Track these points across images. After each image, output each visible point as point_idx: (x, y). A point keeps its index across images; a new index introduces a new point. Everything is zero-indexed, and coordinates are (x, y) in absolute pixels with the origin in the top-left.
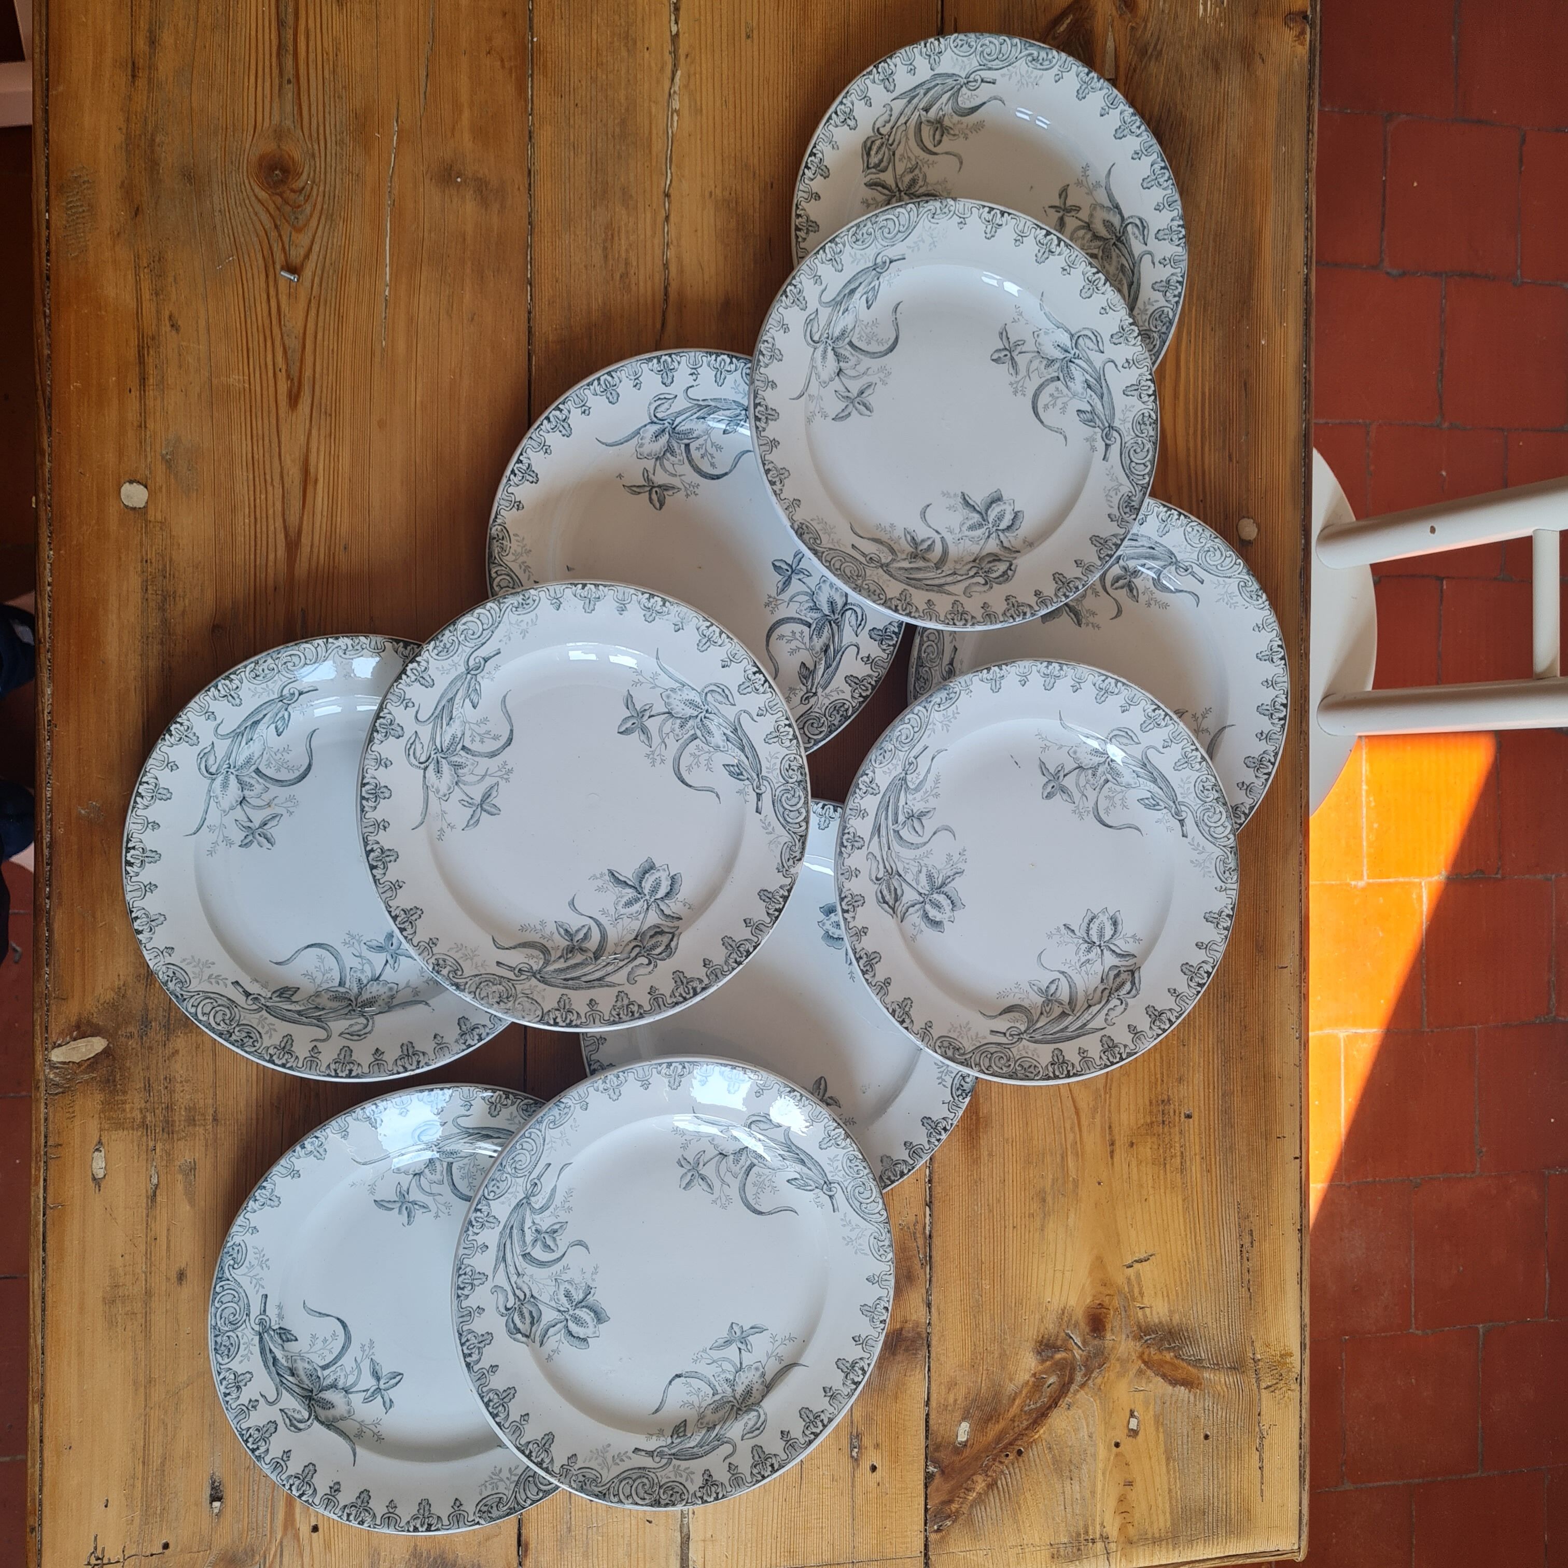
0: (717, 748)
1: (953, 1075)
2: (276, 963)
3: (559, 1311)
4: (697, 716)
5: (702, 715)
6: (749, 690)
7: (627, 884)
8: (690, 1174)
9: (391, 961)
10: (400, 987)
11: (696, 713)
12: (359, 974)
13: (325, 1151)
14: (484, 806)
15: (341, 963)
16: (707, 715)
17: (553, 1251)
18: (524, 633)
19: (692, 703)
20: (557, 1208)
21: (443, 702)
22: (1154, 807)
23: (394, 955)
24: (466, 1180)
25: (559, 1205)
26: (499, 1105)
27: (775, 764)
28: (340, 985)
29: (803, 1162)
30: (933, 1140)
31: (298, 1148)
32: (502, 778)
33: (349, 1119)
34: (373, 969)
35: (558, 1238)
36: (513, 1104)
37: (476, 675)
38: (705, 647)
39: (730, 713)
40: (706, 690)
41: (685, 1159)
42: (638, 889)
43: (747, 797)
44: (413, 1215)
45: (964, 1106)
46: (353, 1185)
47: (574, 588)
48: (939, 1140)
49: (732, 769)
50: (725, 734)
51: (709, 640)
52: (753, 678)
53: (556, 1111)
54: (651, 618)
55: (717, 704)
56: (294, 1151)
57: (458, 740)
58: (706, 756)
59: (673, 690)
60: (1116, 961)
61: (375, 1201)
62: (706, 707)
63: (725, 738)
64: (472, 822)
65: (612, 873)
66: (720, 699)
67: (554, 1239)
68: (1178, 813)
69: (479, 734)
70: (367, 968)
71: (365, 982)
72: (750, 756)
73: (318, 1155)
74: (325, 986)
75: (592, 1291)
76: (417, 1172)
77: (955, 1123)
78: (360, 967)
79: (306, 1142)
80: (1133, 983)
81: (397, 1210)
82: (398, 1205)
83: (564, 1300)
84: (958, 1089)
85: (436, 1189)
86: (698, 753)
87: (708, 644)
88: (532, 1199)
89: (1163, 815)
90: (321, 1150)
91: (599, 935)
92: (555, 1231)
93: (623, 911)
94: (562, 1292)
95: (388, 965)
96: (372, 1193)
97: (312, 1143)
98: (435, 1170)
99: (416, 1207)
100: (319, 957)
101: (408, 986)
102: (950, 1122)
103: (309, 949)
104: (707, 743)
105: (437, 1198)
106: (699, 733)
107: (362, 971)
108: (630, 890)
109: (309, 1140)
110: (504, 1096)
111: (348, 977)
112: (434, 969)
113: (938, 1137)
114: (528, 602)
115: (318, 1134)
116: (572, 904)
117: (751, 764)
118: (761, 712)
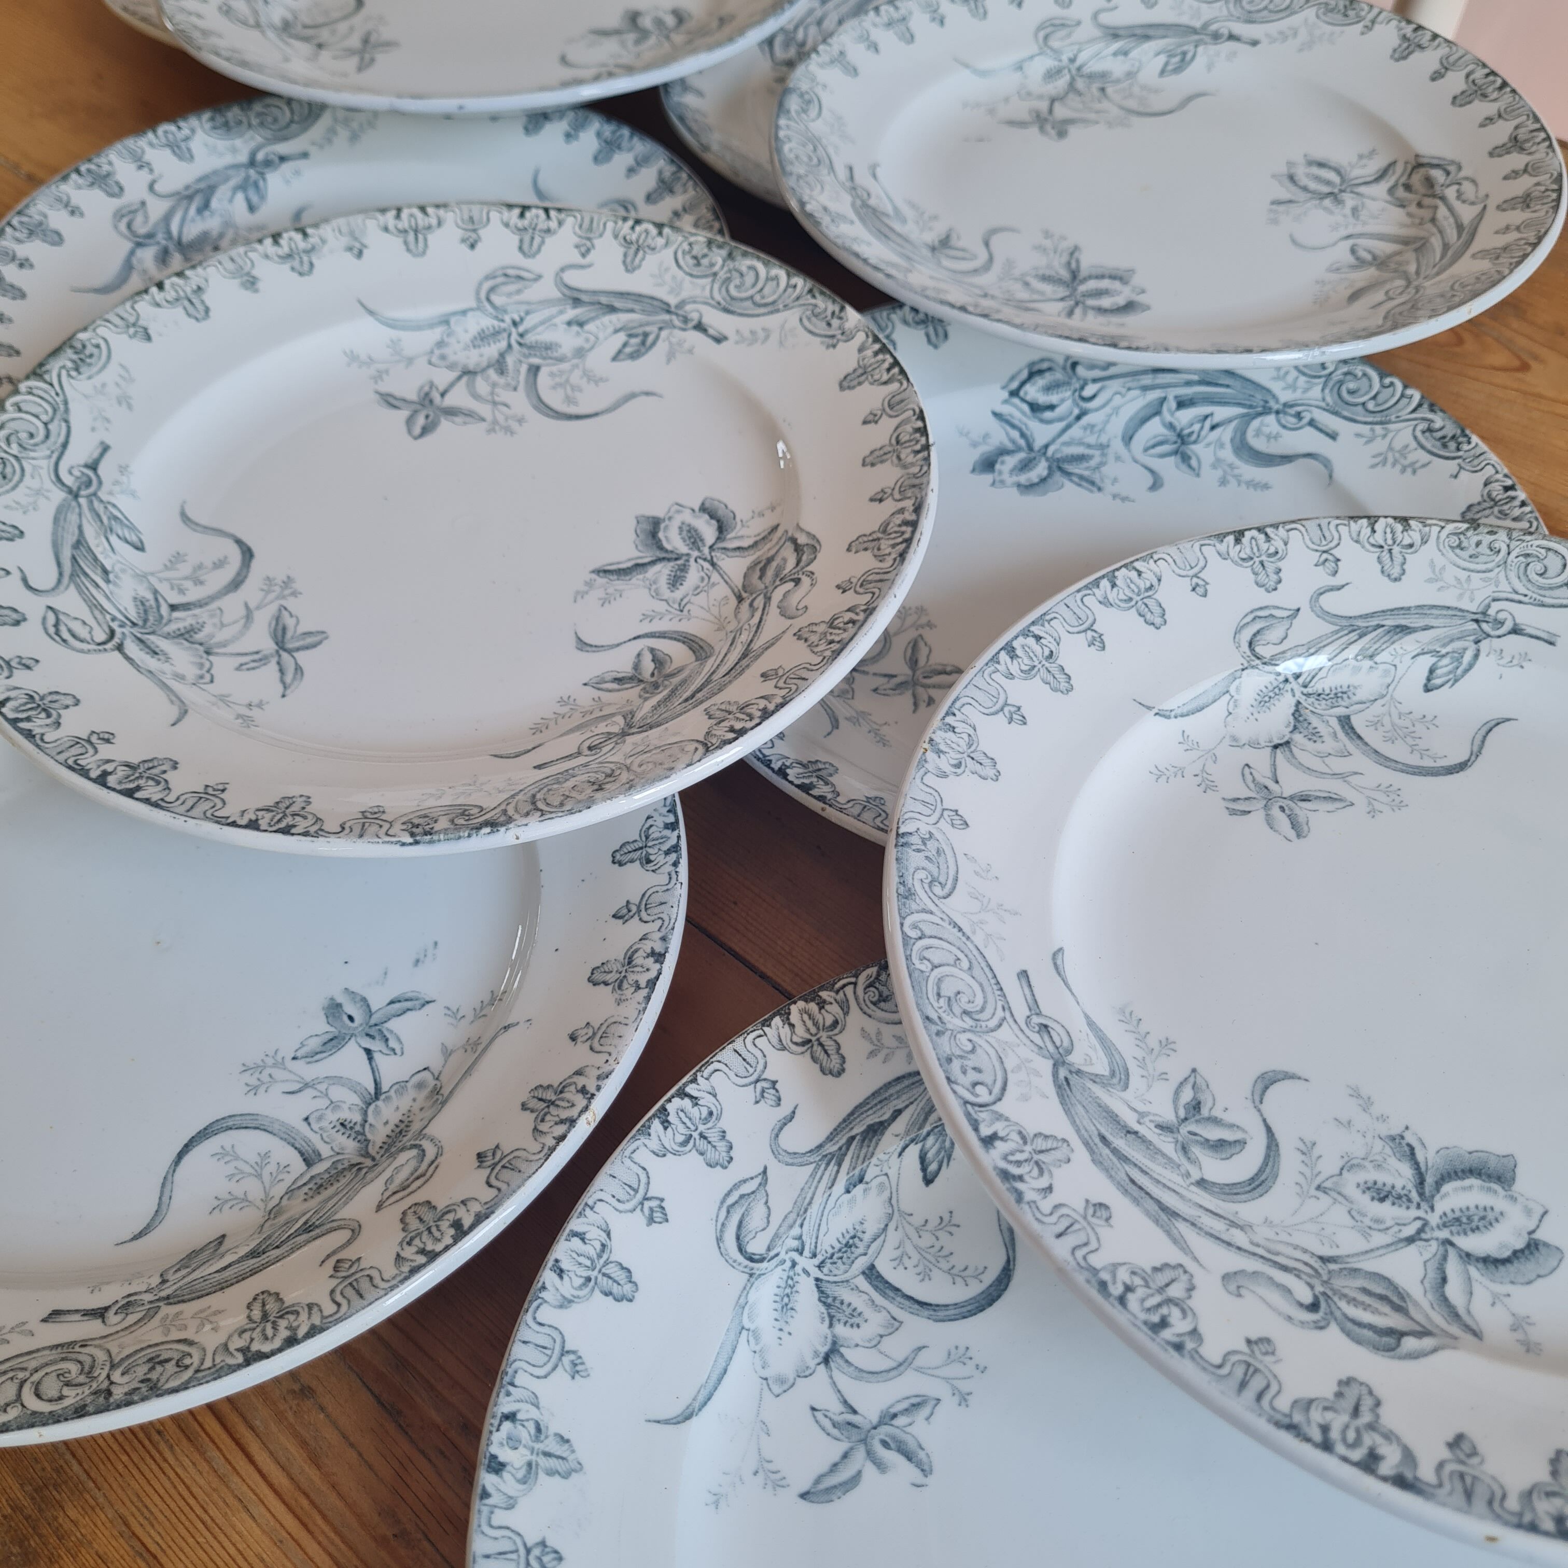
0: (580, 353)
1: (1414, 444)
2: (136, 1237)
3: (1410, 1240)
4: (510, 346)
5: (514, 337)
6: (537, 240)
7: (643, 565)
8: (1276, 811)
9: (376, 1046)
10: (436, 1066)
11: (503, 344)
12: (333, 1117)
13: (565, 1441)
14: (289, 646)
15: (276, 1128)
16: (521, 329)
17: (1241, 1143)
18: (124, 400)
19: (483, 337)
20: (1142, 1063)
21: (66, 553)
22: (1184, 62)
23: (373, 1031)
24: (936, 1273)
25: (1140, 1054)
26: (823, 1036)
27: (674, 278)
28: (308, 1163)
29: (1404, 630)
30: (1517, 512)
31: (486, 1479)
32: (284, 597)
33: (546, 1314)
34: (353, 1087)
35: (1217, 1113)
36: (845, 1007)
37: (95, 494)
38: (421, 244)
39: (547, 289)
40: (483, 295)
41: (1236, 800)
42: (666, 556)
43: (686, 346)
44: (912, 1445)
45: (1483, 447)
46: (717, 1500)
47: (146, 297)
48: (1523, 504)
49: (628, 350)
50: (569, 323)
51: (416, 231)
52: (526, 222)
53: (914, 859)
54: (306, 267)
55: (517, 298)
56: (485, 1494)
57: (152, 602)
58: (577, 373)
59: (441, 344)
60: (1384, 186)
61: (804, 1496)
62: (508, 319)
63: (575, 328)
64: (288, 678)
65: (603, 572)
66: (512, 288)
67: (1215, 1121)
68: (1216, 36)
69: (186, 578)
70: (337, 1093)
71: (357, 1117)
72: (630, 305)
73: (552, 1463)
74: (278, 1191)
75: (1410, 1138)
76: (824, 1349)
77: (1506, 471)
78: (323, 1103)
79: (494, 1449)
80: (1437, 166)
81: (870, 1471)
82: (860, 1453)
83: (1387, 1210)
84: (1445, 446)
85: (897, 1347)
86: (563, 380)
87: (420, 237)
88: (1070, 1059)
89: (1204, 55)
90: (551, 1445)
91: (680, 645)
92: (1196, 1106)
93: (678, 594)
94: (1364, 1201)
95: (377, 1056)
96: (777, 1483)
97: (513, 1442)
98: (855, 1312)
99: (901, 1421)
100: (221, 1155)
101: (447, 1053)
102: (1499, 476)
103: (187, 1159)
104: (561, 359)
105: (923, 1359)
106: (535, 361)
107: (334, 1105)
108: (658, 567)
109: (497, 1437)
110: (813, 1007)
111: (315, 1139)
112: (412, 835)
113: (1517, 503)
114: (87, 352)
115: (504, 1405)
116: (582, 645)
117: (643, 311)
118: (583, 249)
